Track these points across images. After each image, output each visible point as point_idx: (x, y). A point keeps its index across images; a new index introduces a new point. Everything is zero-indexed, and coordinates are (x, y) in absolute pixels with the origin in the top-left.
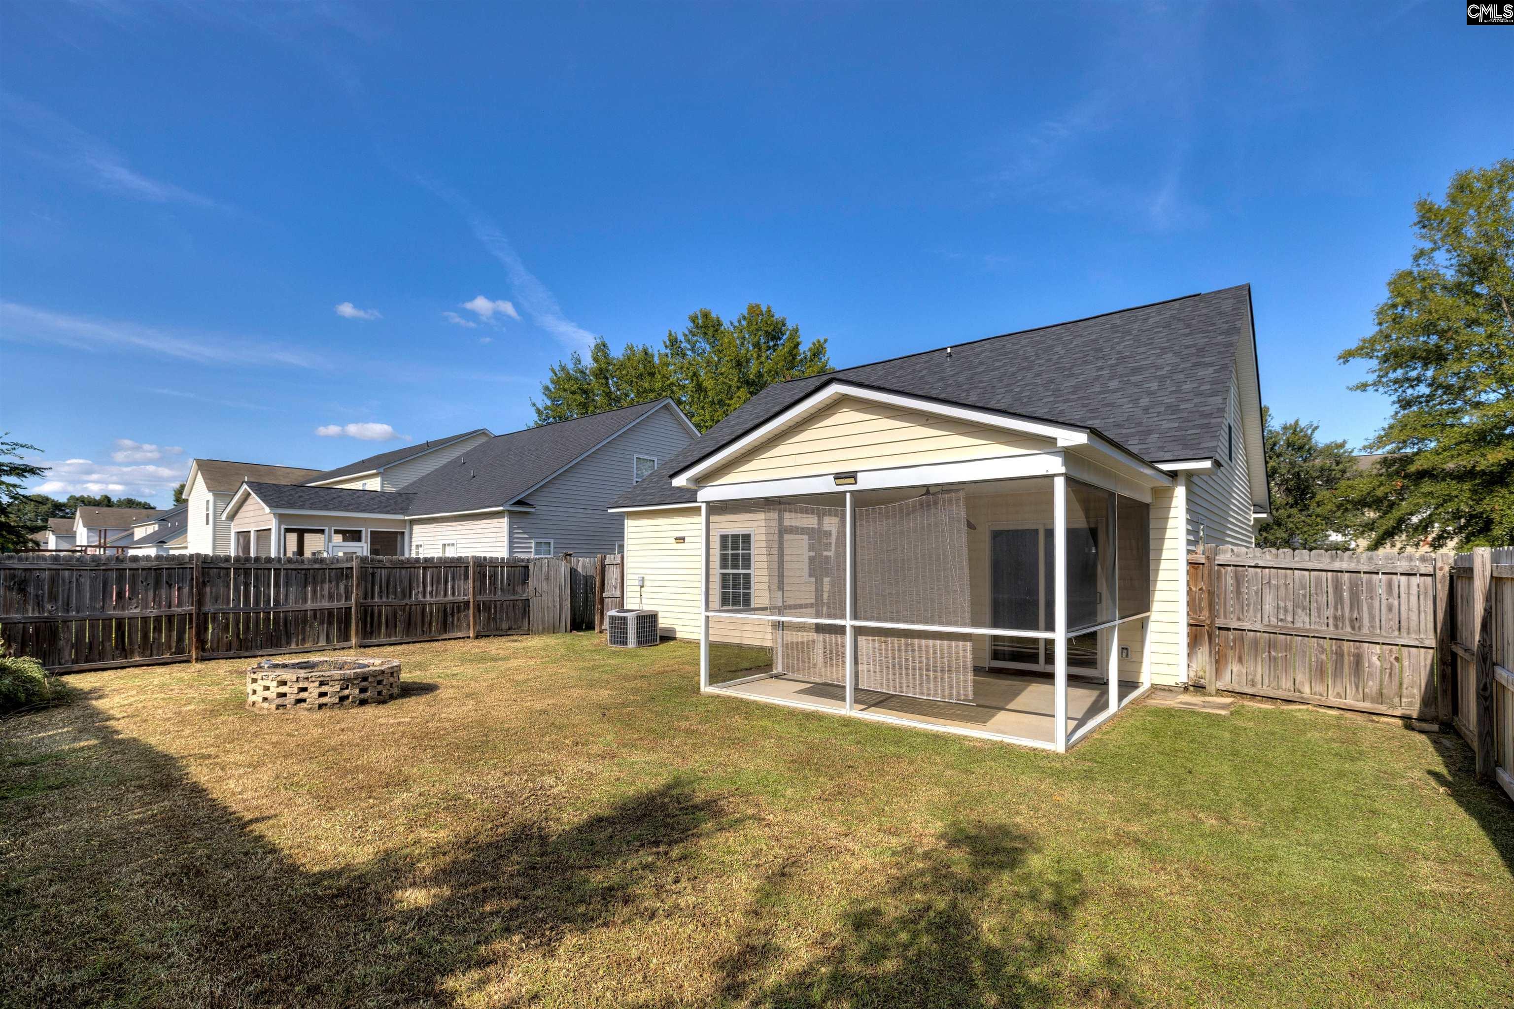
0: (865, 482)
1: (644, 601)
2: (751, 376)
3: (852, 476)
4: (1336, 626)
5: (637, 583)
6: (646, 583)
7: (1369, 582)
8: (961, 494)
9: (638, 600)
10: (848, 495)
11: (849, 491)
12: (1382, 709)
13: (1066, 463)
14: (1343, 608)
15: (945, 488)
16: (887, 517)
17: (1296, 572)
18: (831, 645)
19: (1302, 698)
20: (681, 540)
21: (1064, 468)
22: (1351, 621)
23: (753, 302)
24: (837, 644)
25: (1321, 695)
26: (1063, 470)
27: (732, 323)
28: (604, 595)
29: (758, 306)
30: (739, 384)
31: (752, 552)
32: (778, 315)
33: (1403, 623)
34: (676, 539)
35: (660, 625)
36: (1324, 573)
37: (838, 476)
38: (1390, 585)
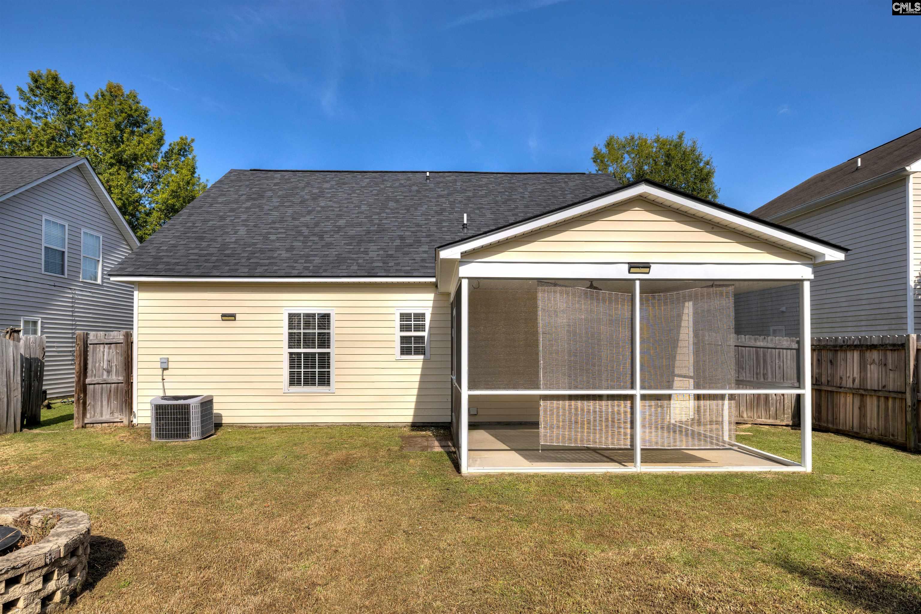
0: (656, 273)
1: (167, 385)
2: (125, 156)
3: (646, 266)
4: (757, 378)
5: (158, 365)
6: (171, 365)
7: (771, 352)
8: (731, 289)
9: (160, 385)
10: (638, 283)
11: (639, 279)
12: (778, 422)
13: (814, 272)
14: (760, 368)
15: (716, 283)
16: (665, 304)
17: (740, 348)
18: (607, 414)
19: (745, 420)
20: (229, 317)
21: (813, 275)
22: (764, 375)
23: (114, 82)
24: (613, 412)
25: (751, 418)
26: (812, 277)
27: (87, 96)
28: (88, 381)
29: (119, 88)
30: (113, 161)
31: (331, 331)
32: (143, 105)
33: (785, 375)
34: (223, 315)
35: (215, 411)
36: (752, 349)
37: (633, 266)
38: (779, 353)
